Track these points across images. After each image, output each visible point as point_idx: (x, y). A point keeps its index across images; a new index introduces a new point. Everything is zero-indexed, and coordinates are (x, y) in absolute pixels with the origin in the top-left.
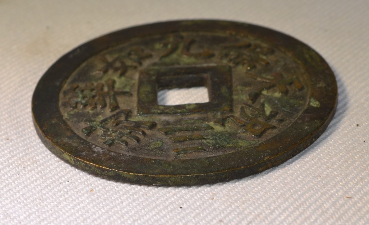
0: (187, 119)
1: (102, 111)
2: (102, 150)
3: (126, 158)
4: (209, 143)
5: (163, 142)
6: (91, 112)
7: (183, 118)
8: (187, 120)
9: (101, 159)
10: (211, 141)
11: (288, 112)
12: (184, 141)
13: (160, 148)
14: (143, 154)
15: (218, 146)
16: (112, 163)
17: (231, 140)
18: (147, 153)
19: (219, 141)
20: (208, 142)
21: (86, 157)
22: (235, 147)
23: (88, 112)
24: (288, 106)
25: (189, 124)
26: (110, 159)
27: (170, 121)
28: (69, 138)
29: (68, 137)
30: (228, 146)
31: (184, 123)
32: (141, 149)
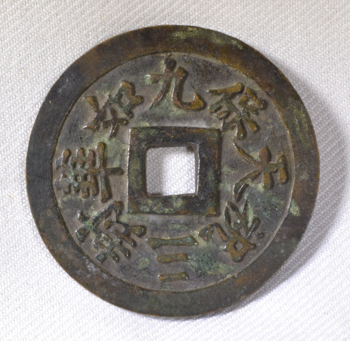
0: (173, 222)
1: (94, 199)
2: (95, 269)
3: (117, 284)
4: (193, 267)
5: (151, 260)
6: (84, 200)
7: (170, 219)
8: (174, 224)
9: (94, 283)
10: (194, 263)
11: (268, 219)
12: (170, 262)
13: (147, 268)
14: (132, 277)
15: (201, 273)
16: (105, 291)
17: (213, 263)
18: (135, 275)
19: (201, 265)
20: (191, 265)
21: (81, 278)
22: (215, 275)
23: (81, 200)
24: (270, 208)
25: (175, 231)
26: (102, 284)
27: (157, 222)
28: (65, 244)
29: (63, 243)
30: (210, 273)
31: (170, 229)
32: (130, 267)
